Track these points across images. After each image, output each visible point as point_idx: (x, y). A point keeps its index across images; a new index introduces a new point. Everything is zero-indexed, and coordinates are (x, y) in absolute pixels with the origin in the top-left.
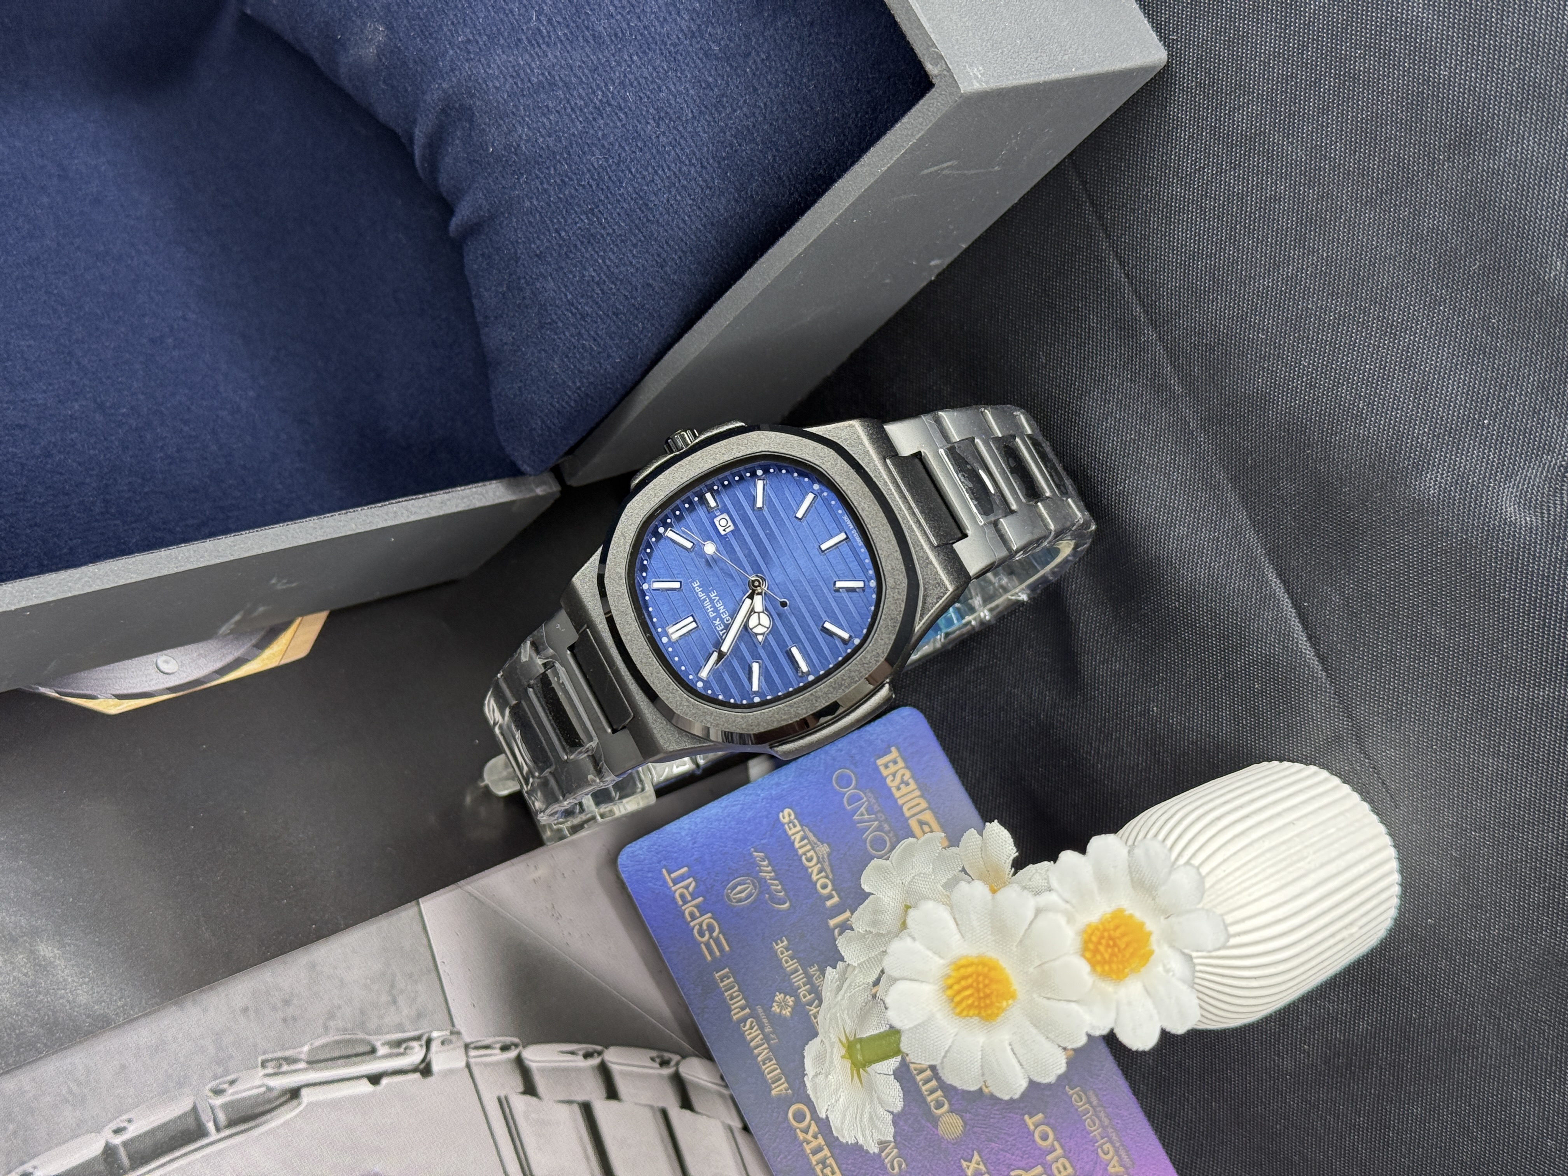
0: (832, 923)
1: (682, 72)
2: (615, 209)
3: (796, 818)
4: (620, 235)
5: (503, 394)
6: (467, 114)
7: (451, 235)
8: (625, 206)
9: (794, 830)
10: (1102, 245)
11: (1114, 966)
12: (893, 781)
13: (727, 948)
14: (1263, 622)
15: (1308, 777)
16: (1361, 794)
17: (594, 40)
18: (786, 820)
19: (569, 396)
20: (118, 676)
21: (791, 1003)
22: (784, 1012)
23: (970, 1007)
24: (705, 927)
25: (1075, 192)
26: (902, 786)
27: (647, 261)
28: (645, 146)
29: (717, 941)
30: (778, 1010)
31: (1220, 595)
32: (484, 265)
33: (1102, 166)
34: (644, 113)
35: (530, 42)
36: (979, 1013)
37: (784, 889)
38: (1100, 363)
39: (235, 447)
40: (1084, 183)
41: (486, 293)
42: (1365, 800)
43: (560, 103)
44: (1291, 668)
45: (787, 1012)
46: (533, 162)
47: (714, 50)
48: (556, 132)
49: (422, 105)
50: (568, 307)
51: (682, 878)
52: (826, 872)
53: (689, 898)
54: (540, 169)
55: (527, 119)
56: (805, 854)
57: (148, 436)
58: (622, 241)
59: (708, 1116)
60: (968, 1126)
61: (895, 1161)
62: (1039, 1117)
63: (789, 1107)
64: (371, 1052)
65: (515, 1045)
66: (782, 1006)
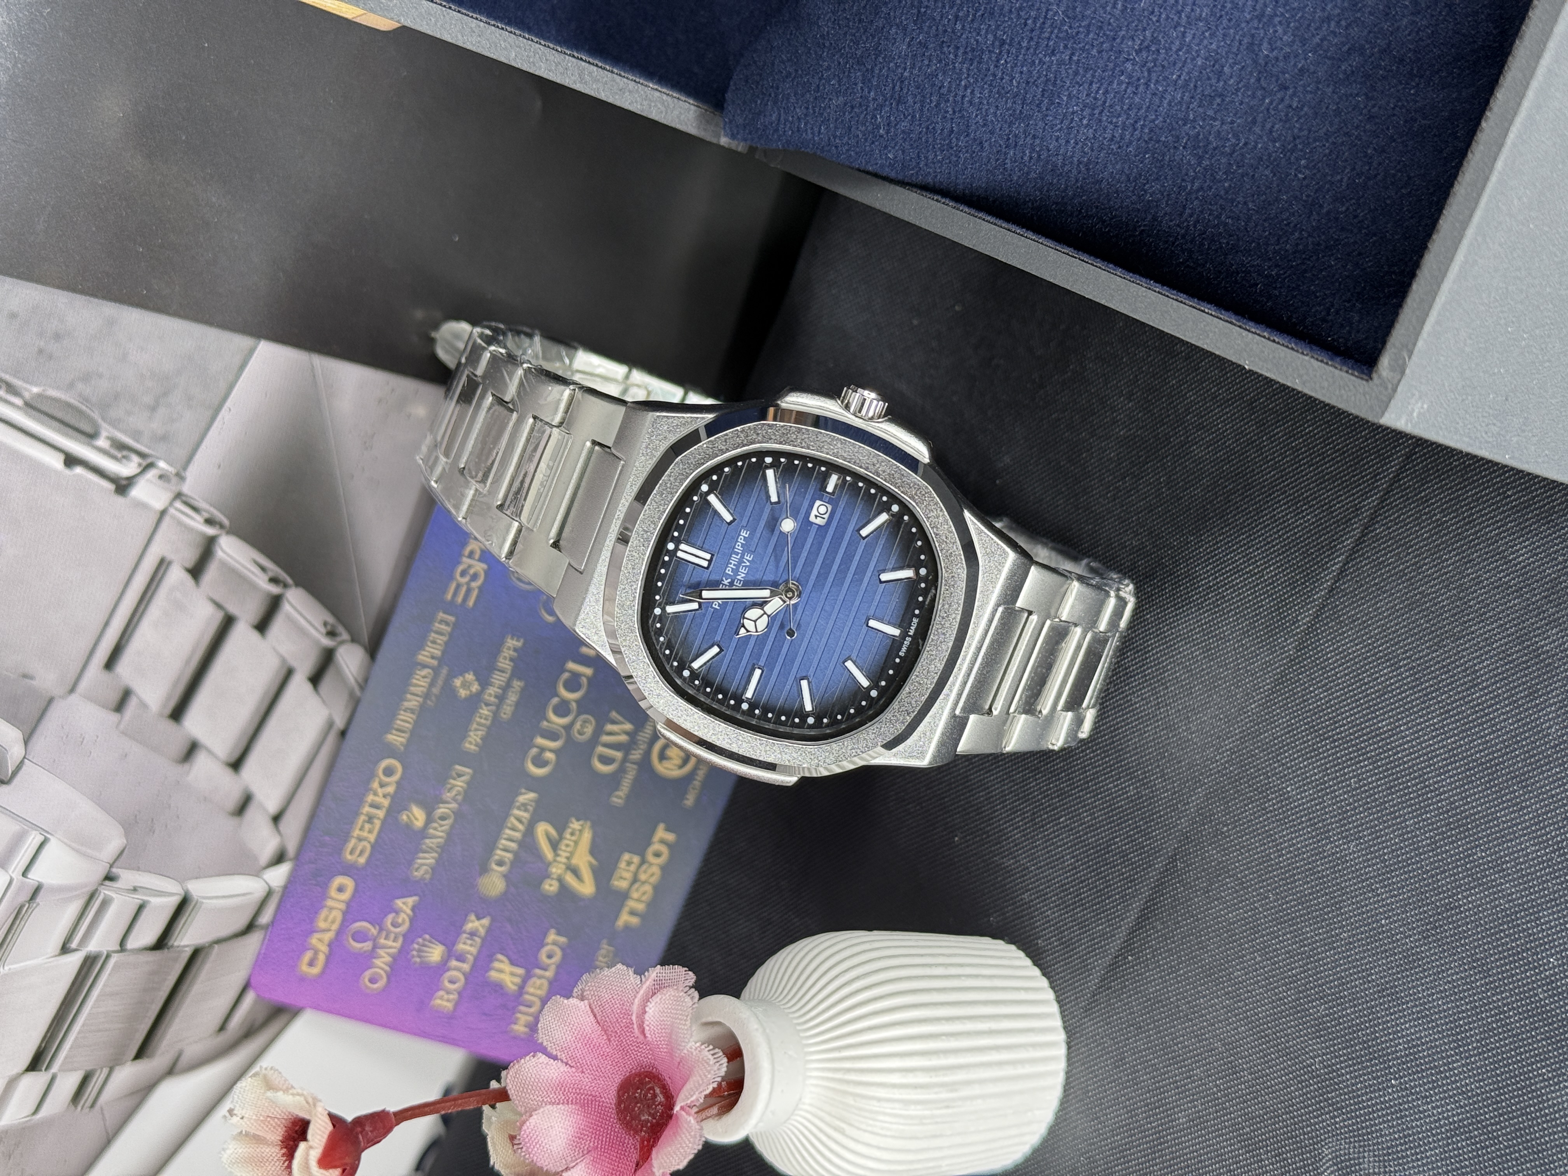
0: (571, 665)
13: (471, 603)
21: (474, 690)
22: (461, 691)
24: (472, 571)
29: (469, 591)
30: (458, 685)
45: (463, 693)
59: (324, 702)
60: (505, 896)
61: (425, 867)
62: (562, 940)
63: (389, 757)
64: (90, 436)
65: (222, 526)
66: (465, 685)
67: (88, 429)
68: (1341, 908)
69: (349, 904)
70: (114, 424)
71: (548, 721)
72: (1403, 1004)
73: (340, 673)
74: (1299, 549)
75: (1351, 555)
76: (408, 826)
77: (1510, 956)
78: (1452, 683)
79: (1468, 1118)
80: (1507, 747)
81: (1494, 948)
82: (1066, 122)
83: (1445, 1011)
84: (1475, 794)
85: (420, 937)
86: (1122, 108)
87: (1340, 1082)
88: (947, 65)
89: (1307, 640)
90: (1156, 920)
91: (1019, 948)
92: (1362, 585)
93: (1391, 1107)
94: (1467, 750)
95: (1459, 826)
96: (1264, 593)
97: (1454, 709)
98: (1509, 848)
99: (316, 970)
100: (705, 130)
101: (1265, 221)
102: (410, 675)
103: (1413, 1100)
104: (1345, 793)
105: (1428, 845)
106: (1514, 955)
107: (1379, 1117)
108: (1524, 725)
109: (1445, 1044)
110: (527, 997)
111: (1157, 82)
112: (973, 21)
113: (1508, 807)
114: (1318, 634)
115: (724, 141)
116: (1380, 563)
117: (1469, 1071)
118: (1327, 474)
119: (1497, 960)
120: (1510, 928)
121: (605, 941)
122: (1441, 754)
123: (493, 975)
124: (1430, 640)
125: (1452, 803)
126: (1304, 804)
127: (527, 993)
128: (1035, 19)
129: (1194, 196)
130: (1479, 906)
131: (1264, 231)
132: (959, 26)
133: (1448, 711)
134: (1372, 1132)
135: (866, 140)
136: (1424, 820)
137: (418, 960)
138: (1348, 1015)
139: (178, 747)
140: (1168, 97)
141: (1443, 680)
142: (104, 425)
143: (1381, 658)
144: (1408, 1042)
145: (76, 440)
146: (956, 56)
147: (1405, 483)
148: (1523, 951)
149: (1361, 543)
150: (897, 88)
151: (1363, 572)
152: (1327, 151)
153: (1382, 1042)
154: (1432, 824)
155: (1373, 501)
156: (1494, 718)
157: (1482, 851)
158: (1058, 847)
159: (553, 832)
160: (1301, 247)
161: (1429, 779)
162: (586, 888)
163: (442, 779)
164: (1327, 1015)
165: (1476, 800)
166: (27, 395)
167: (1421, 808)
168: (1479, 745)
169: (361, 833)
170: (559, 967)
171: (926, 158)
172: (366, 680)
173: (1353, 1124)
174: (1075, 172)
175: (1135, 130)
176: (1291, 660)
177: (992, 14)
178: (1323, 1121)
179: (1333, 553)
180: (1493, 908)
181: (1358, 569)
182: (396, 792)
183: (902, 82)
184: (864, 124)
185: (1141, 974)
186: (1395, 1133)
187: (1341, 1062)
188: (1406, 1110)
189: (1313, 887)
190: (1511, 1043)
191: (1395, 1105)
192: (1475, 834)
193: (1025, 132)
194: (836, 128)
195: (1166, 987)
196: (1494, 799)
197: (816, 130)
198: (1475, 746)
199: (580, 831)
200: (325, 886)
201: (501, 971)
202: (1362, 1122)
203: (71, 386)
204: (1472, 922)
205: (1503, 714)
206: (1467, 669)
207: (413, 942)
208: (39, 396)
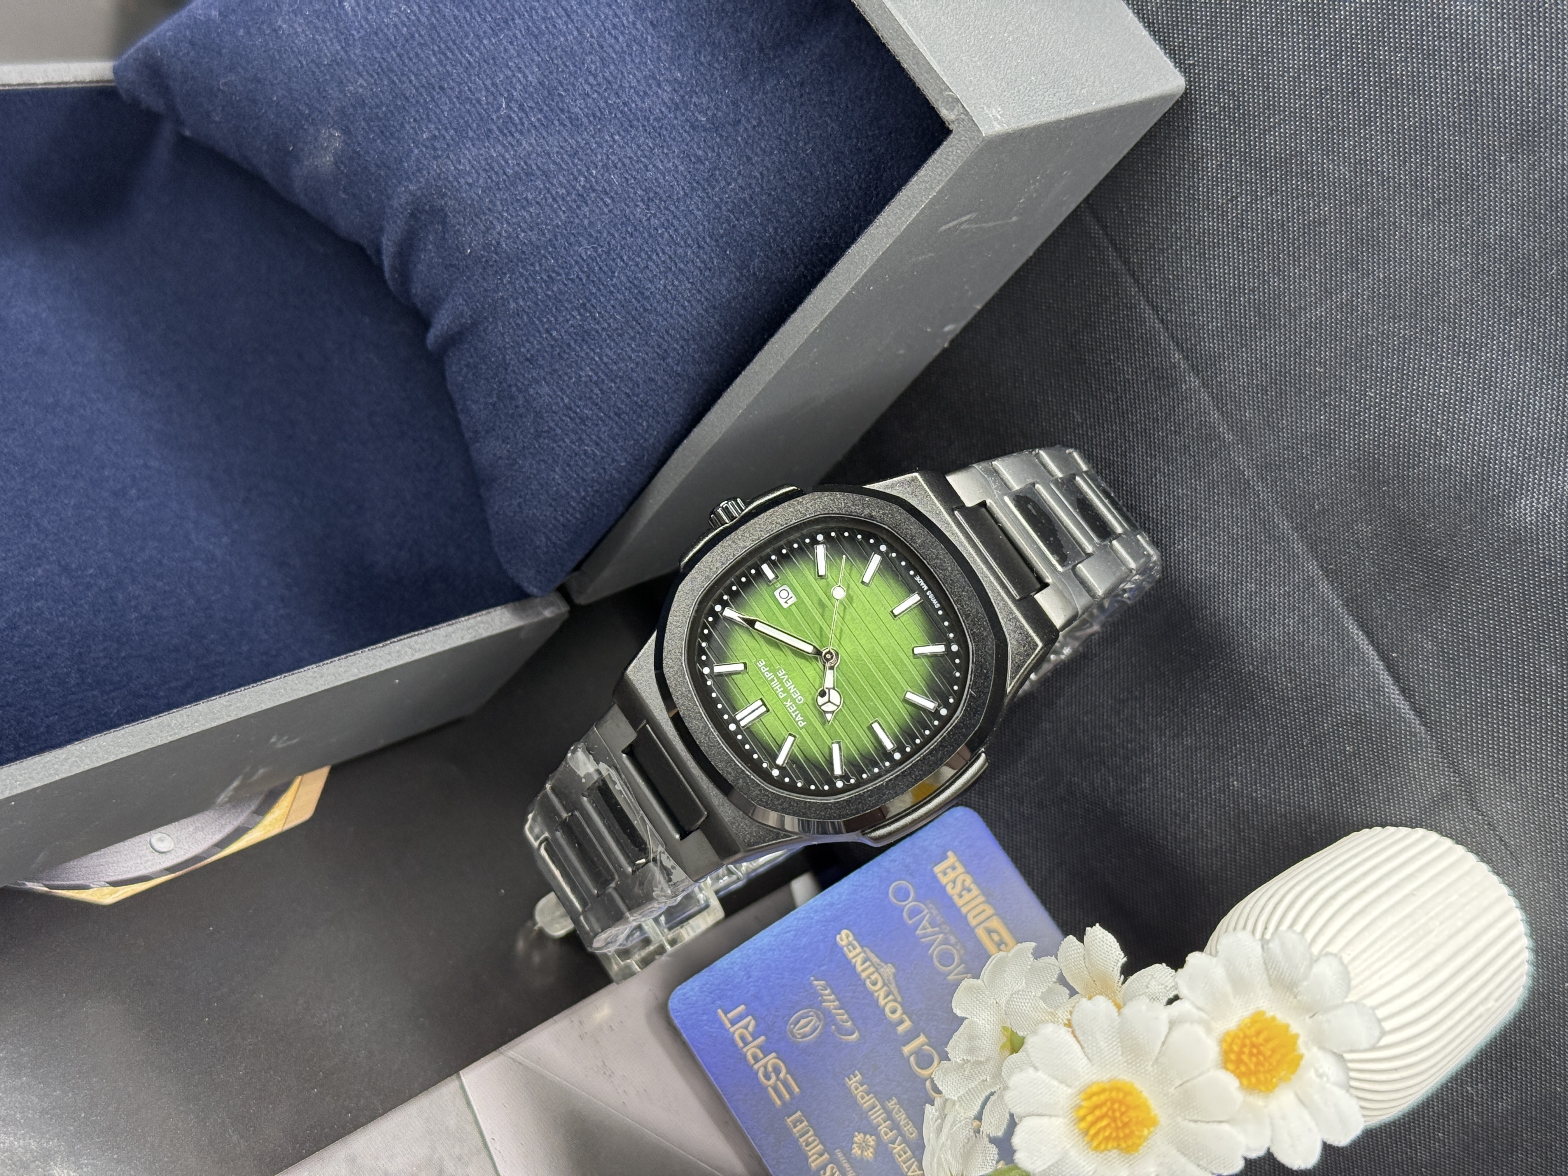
0: (906, 1050)
1: (669, 147)
2: (609, 302)
3: (856, 939)
4: (617, 329)
5: (501, 512)
6: (439, 215)
7: (429, 346)
8: (619, 296)
9: (854, 953)
10: (1131, 291)
11: (1262, 1077)
12: (953, 888)
13: (797, 1090)
14: (1348, 678)
15: (1418, 841)
16: (1477, 854)
17: (571, 122)
18: (844, 943)
19: (574, 508)
20: (110, 860)
21: (872, 1143)
22: (866, 1154)
23: (1107, 1139)
24: (770, 1069)
25: (1095, 238)
26: (964, 892)
27: (647, 354)
28: (636, 230)
29: (785, 1084)
30: (859, 1152)
31: (1299, 653)
32: (470, 375)
33: (1122, 207)
34: (632, 195)
35: (501, 131)
36: (1119, 1145)
37: (852, 1019)
38: (1141, 416)
39: (213, 598)
40: (1104, 227)
41: (473, 406)
42: (1483, 861)
43: (540, 193)
44: (1385, 724)
45: (869, 1154)
46: (515, 260)
47: (701, 121)
48: (538, 224)
49: (388, 210)
50: (565, 412)
51: (740, 1018)
52: (894, 995)
53: (750, 1039)
54: (524, 267)
55: (505, 214)
56: (869, 977)
57: (120, 596)
58: (619, 335)
66: (863, 1147)
82: (669, 298)
86: (682, 247)
88: (576, 362)
112: (556, 320)
132: (554, 334)
140: (693, 206)
146: (574, 350)
150: (573, 416)
183: (570, 408)
193: (659, 337)
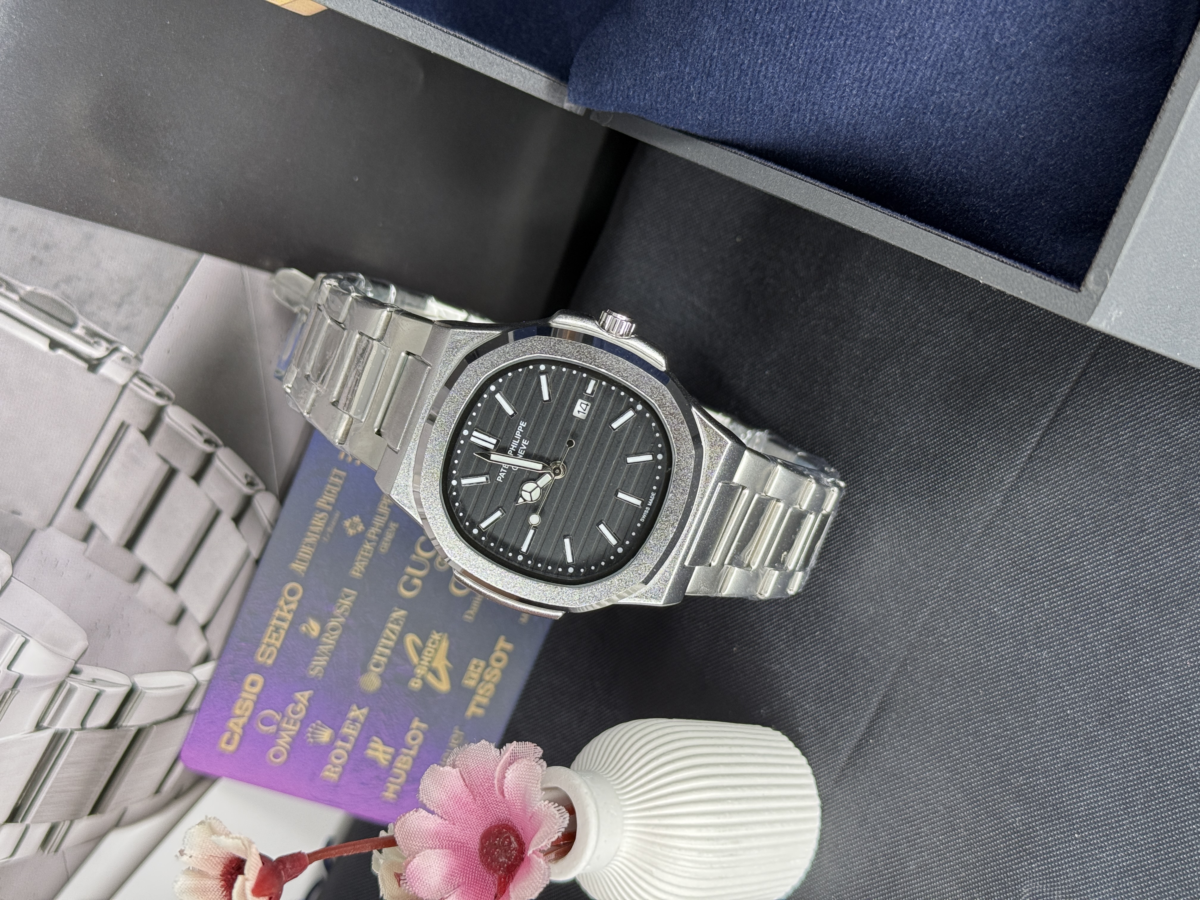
21: (359, 530)
22: (350, 530)
30: (348, 526)
45: (351, 532)
59: (243, 537)
60: (381, 691)
61: (318, 668)
62: (424, 726)
63: (293, 581)
64: (70, 326)
65: (169, 398)
66: (352, 526)
67: (68, 320)
68: (1036, 701)
69: (259, 696)
70: (89, 316)
71: (417, 555)
72: (1084, 775)
73: (256, 515)
74: (1005, 426)
75: (1046, 431)
76: (306, 635)
77: (1168, 738)
78: (1125, 529)
79: (1134, 863)
80: (1167, 578)
81: (1156, 732)
82: (840, 93)
83: (1116, 780)
84: (1142, 614)
85: (314, 722)
86: (884, 82)
87: (1035, 836)
88: (747, 47)
89: (1011, 495)
90: (891, 712)
91: (783, 734)
92: (1055, 454)
93: (1075, 855)
94: (1136, 581)
95: (1129, 639)
96: (977, 459)
97: (1126, 549)
98: (1168, 655)
99: (232, 748)
100: (553, 97)
101: (992, 171)
102: (310, 517)
103: (1092, 850)
104: (1039, 613)
105: (1104, 653)
106: (1171, 737)
107: (1066, 863)
108: (1181, 562)
109: (1117, 806)
110: (395, 770)
111: (912, 62)
112: (768, 13)
113: (1168, 624)
114: (1019, 491)
115: (567, 106)
116: (1069, 437)
117: (1135, 826)
118: (1029, 369)
119: (1157, 742)
120: (1168, 717)
121: (456, 727)
122: (1115, 583)
123: (370, 753)
124: (1108, 496)
125: (1123, 621)
126: (1007, 621)
127: (396, 767)
128: (818, 12)
129: (937, 151)
130: (1144, 700)
131: (991, 179)
132: (758, 17)
133: (1121, 551)
134: (1060, 875)
135: (681, 105)
136: (1101, 634)
137: (312, 740)
138: (1041, 784)
139: (130, 570)
140: (921, 74)
141: (1118, 527)
142: (80, 317)
143: (1069, 509)
144: (1088, 805)
145: (59, 328)
146: (755, 40)
147: (1090, 377)
148: (1178, 735)
149: (1055, 422)
150: (708, 64)
151: (1056, 444)
152: (1041, 118)
153: (1068, 805)
154: (1108, 636)
155: (1065, 389)
156: (1158, 556)
157: (1147, 658)
158: (814, 655)
159: (418, 641)
160: (1019, 192)
161: (1106, 602)
162: (443, 685)
163: (333, 600)
164: (1025, 784)
165: (1143, 618)
166: (22, 292)
167: (1099, 624)
168: (1146, 576)
169: (269, 640)
170: (421, 747)
171: (728, 120)
172: (276, 520)
173: (1046, 869)
174: (844, 131)
175: (893, 99)
176: (998, 511)
177: (784, 8)
178: (1022, 867)
179: (1032, 429)
180: (1155, 701)
181: (1052, 442)
182: (297, 608)
183: (711, 60)
184: (680, 93)
185: (880, 754)
186: (1078, 875)
187: (1036, 821)
188: (1086, 857)
189: (1013, 685)
190: (1168, 805)
191: (1078, 854)
192: (1141, 645)
193: (806, 100)
194: (658, 95)
195: (900, 764)
196: (1157, 618)
197: (642, 97)
198: (1142, 577)
199: (439, 641)
200: (241, 681)
201: (376, 750)
202: (1053, 867)
203: (56, 286)
204: (1138, 712)
205: (1165, 553)
206: (1137, 518)
207: (308, 726)
208: (32, 293)
